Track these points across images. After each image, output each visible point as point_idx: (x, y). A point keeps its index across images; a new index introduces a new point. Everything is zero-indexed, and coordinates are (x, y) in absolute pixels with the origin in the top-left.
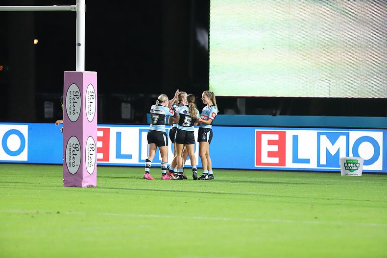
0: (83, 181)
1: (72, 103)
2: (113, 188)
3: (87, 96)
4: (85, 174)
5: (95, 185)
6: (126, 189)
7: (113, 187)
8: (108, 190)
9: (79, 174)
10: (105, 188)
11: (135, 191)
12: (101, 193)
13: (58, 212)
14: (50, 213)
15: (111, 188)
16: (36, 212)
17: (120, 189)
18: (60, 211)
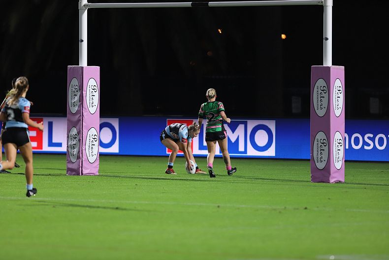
0: (331, 176)
1: (319, 97)
2: (361, 184)
3: (334, 91)
4: (332, 170)
5: (343, 180)
6: (374, 185)
7: (361, 182)
8: (356, 185)
9: (327, 170)
10: (353, 183)
11: (384, 186)
12: (349, 188)
13: (306, 208)
14: (298, 209)
15: (359, 184)
16: (283, 207)
17: (367, 184)
18: (308, 207)
